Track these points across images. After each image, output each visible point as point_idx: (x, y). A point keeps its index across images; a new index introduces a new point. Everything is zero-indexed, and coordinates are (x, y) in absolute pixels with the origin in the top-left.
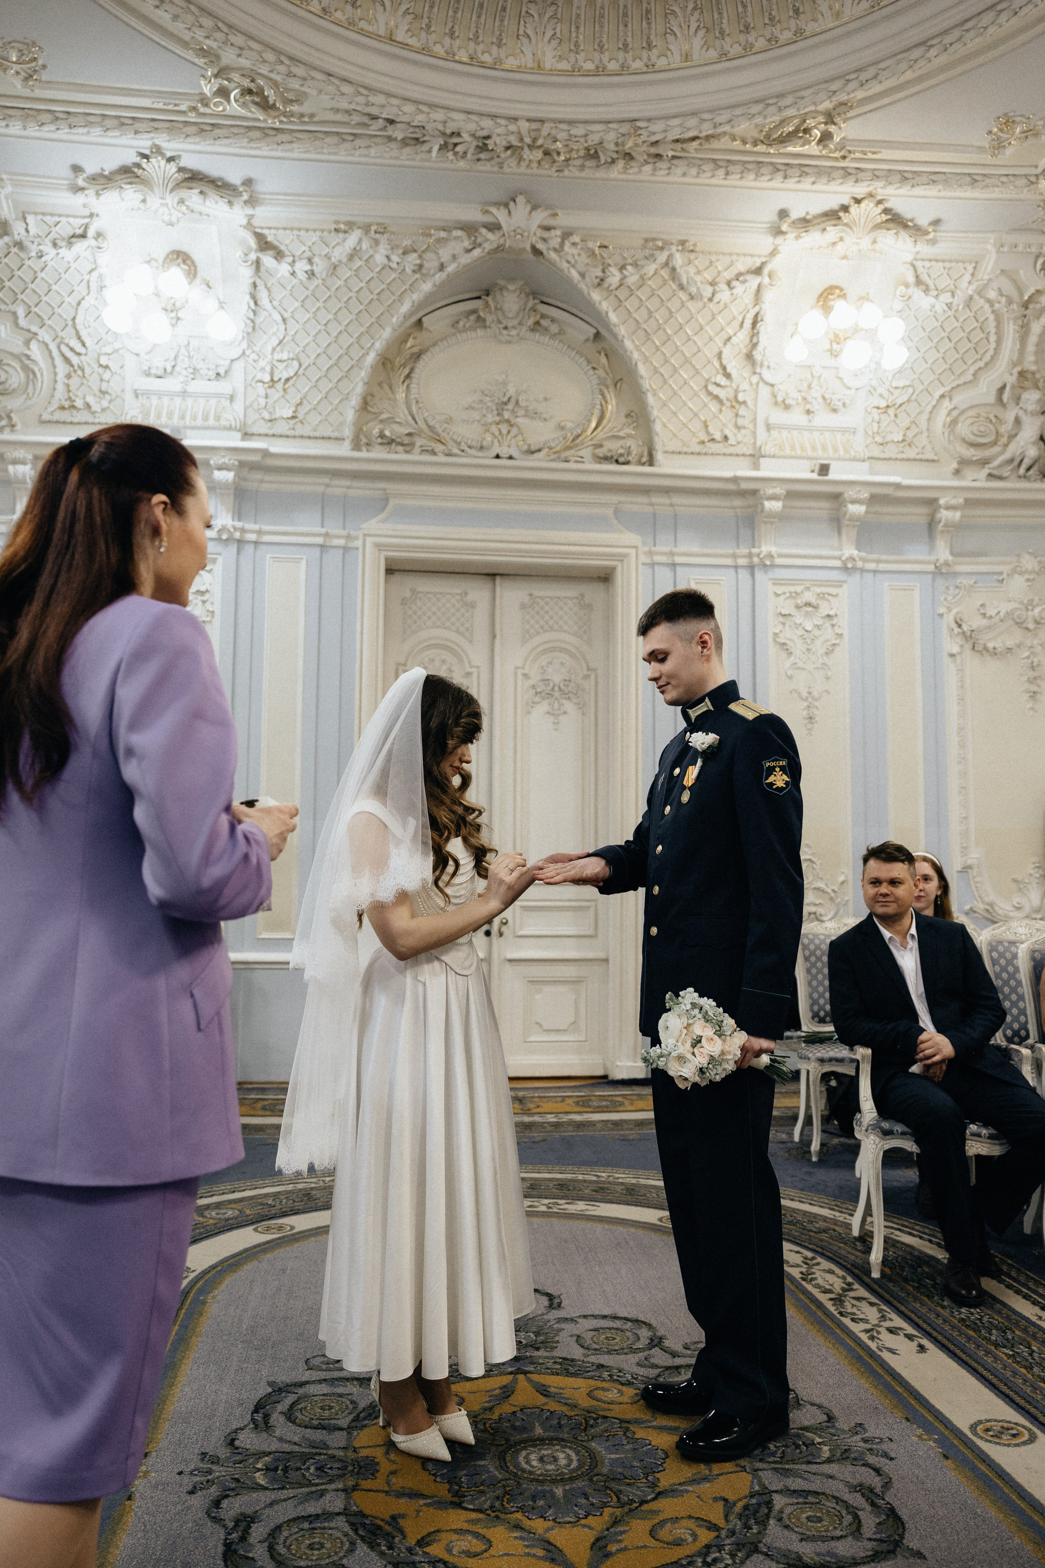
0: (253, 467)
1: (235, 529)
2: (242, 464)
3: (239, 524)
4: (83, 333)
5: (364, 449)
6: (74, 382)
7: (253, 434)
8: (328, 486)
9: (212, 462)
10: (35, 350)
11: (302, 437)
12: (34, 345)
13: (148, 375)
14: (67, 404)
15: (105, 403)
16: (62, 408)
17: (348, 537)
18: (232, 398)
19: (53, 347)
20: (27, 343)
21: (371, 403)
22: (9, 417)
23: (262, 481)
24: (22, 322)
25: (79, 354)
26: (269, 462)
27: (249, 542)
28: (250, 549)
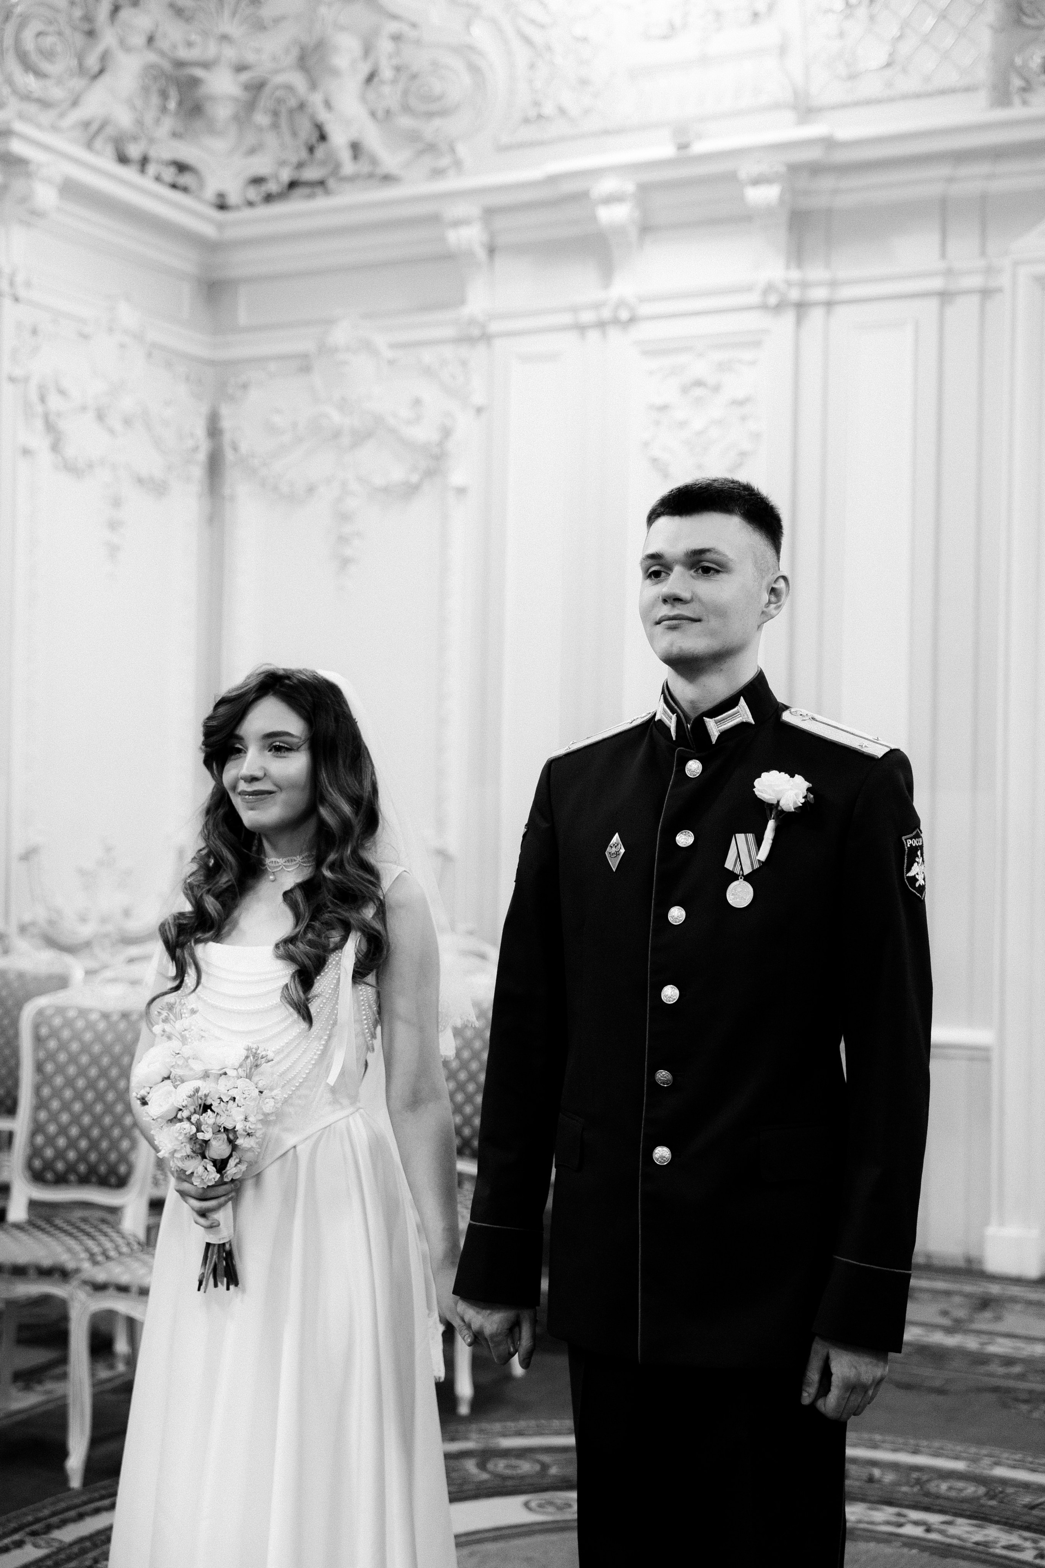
0: (816, 169)
1: (789, 284)
2: (794, 169)
3: (795, 275)
5: (1016, 100)
6: (542, 71)
7: (821, 109)
8: (950, 180)
9: (743, 174)
10: (480, 34)
11: (905, 97)
12: (479, 28)
13: (649, 38)
14: (532, 113)
15: (586, 100)
16: (526, 121)
17: (989, 271)
18: (783, 50)
19: (505, 22)
20: (468, 25)
21: (1028, 11)
22: (453, 150)
23: (835, 192)
25: (542, 27)
26: (841, 156)
27: (815, 304)
28: (816, 315)
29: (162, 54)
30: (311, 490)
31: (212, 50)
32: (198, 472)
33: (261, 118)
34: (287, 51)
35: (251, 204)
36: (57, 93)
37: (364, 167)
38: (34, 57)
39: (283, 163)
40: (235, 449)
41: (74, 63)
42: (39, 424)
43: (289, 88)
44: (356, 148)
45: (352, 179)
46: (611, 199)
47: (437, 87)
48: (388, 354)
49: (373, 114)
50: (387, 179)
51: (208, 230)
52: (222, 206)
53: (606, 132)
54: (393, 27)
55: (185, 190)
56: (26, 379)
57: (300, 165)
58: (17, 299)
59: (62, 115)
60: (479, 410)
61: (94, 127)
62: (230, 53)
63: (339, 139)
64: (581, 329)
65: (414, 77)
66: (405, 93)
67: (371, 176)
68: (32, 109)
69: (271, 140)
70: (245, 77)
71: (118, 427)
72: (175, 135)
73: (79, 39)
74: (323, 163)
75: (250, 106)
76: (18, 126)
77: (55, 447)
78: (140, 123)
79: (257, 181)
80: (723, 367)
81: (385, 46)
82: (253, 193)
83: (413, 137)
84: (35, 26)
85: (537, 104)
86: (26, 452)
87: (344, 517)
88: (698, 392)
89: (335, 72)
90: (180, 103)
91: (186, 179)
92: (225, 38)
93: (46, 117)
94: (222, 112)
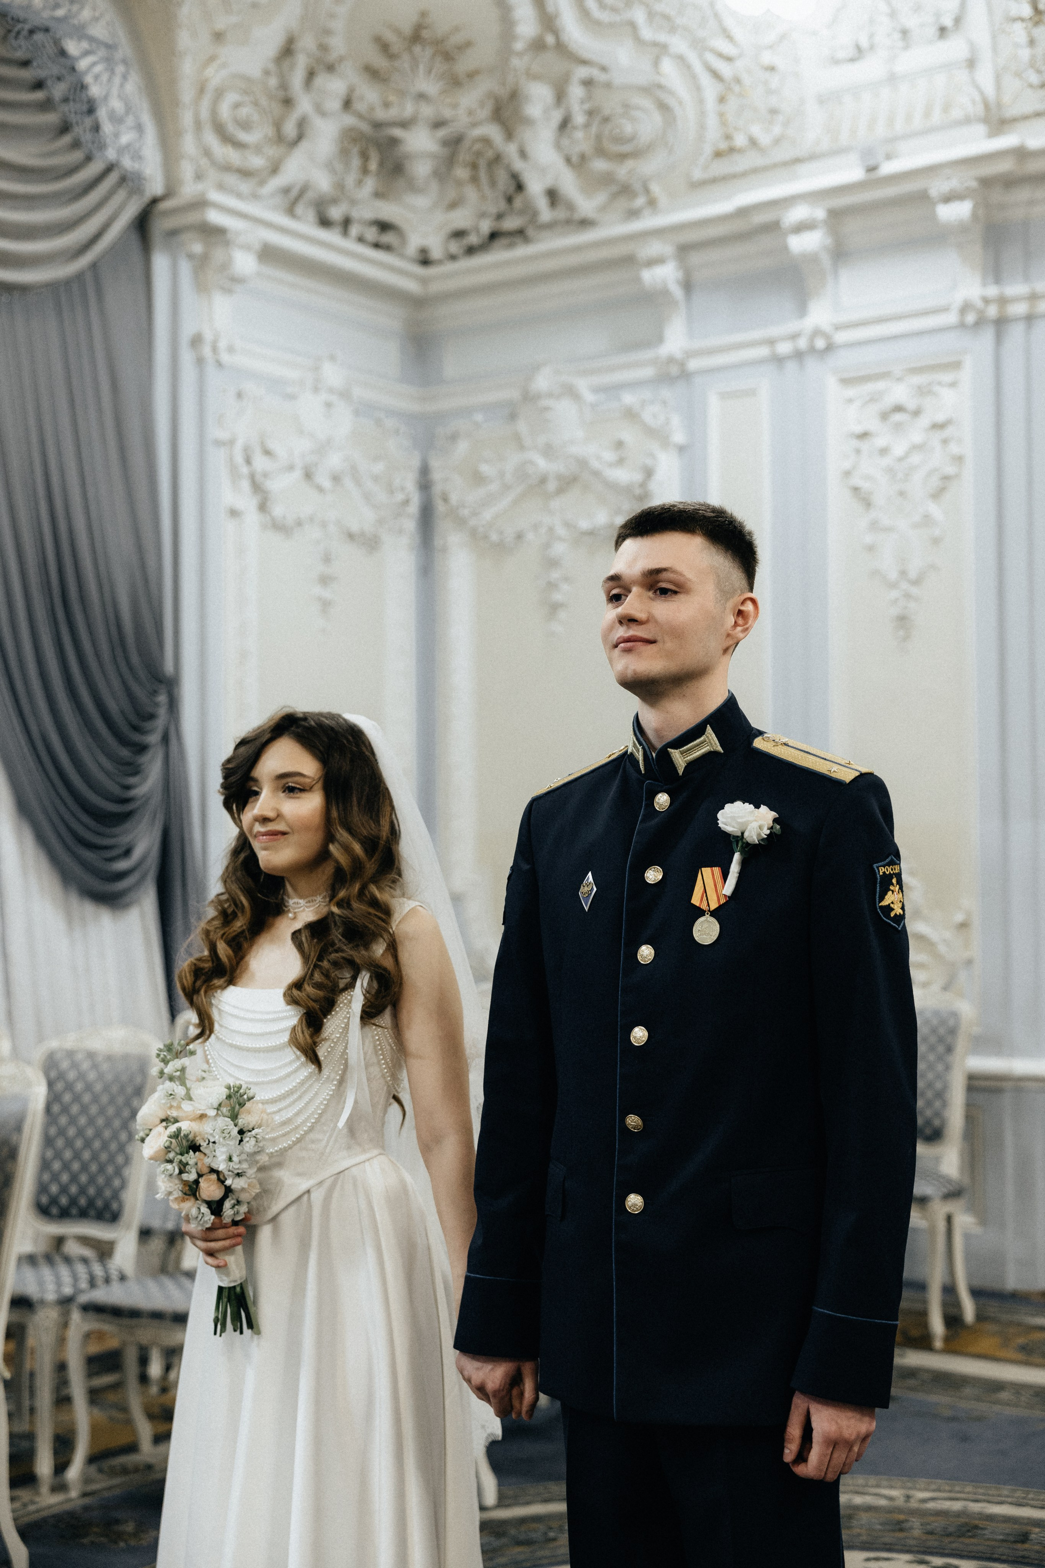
0: (1009, 182)
1: (986, 301)
2: (986, 183)
3: (992, 291)
4: (729, 23)
6: (733, 103)
7: (1014, 120)
9: (934, 192)
10: (668, 72)
12: (667, 66)
13: (836, 62)
14: (723, 146)
15: (777, 130)
16: (718, 154)
18: (971, 63)
19: (693, 58)
20: (656, 63)
22: (647, 191)
23: (1031, 203)
24: (647, 33)
25: (729, 59)
26: (1034, 167)
27: (1017, 319)
28: (1017, 331)
29: (360, 116)
30: (519, 536)
31: (409, 109)
32: (410, 525)
33: (461, 173)
34: (482, 104)
35: (453, 258)
36: (257, 162)
37: (561, 214)
38: (231, 128)
39: (483, 215)
40: (445, 500)
41: (270, 131)
42: (245, 485)
43: (486, 141)
44: (553, 195)
45: (550, 226)
46: (801, 227)
47: (628, 129)
48: (589, 397)
49: (568, 160)
50: (585, 223)
51: (411, 286)
52: (425, 260)
53: (797, 161)
54: (582, 72)
55: (387, 248)
56: (231, 443)
57: (500, 217)
58: (219, 364)
59: (262, 183)
60: (681, 449)
61: (294, 193)
62: (427, 111)
63: (535, 187)
64: (779, 360)
65: (606, 120)
66: (599, 138)
67: (568, 222)
68: (231, 179)
69: (471, 193)
70: (442, 133)
71: (327, 484)
72: (378, 195)
73: (276, 108)
74: (522, 212)
75: (450, 161)
76: (214, 196)
77: (263, 507)
78: (340, 186)
79: (459, 234)
80: (923, 391)
81: (576, 92)
82: (455, 247)
83: (607, 179)
84: (231, 98)
85: (728, 137)
86: (234, 513)
87: (552, 563)
88: (898, 417)
89: (528, 122)
90: (381, 164)
91: (388, 238)
92: (422, 97)
93: (245, 187)
94: (421, 169)
